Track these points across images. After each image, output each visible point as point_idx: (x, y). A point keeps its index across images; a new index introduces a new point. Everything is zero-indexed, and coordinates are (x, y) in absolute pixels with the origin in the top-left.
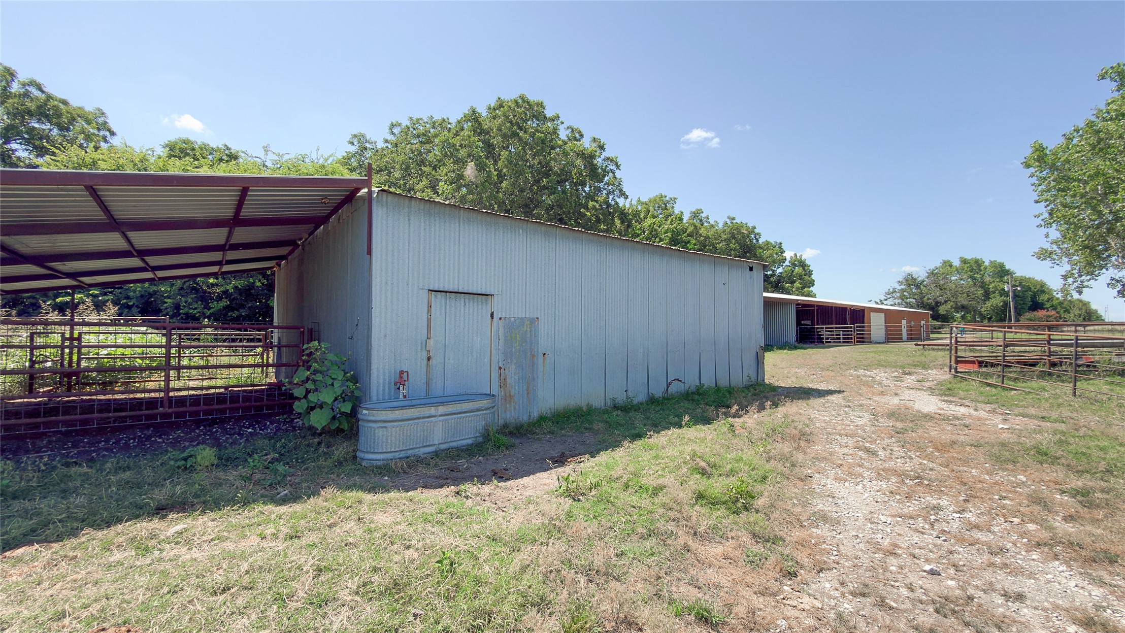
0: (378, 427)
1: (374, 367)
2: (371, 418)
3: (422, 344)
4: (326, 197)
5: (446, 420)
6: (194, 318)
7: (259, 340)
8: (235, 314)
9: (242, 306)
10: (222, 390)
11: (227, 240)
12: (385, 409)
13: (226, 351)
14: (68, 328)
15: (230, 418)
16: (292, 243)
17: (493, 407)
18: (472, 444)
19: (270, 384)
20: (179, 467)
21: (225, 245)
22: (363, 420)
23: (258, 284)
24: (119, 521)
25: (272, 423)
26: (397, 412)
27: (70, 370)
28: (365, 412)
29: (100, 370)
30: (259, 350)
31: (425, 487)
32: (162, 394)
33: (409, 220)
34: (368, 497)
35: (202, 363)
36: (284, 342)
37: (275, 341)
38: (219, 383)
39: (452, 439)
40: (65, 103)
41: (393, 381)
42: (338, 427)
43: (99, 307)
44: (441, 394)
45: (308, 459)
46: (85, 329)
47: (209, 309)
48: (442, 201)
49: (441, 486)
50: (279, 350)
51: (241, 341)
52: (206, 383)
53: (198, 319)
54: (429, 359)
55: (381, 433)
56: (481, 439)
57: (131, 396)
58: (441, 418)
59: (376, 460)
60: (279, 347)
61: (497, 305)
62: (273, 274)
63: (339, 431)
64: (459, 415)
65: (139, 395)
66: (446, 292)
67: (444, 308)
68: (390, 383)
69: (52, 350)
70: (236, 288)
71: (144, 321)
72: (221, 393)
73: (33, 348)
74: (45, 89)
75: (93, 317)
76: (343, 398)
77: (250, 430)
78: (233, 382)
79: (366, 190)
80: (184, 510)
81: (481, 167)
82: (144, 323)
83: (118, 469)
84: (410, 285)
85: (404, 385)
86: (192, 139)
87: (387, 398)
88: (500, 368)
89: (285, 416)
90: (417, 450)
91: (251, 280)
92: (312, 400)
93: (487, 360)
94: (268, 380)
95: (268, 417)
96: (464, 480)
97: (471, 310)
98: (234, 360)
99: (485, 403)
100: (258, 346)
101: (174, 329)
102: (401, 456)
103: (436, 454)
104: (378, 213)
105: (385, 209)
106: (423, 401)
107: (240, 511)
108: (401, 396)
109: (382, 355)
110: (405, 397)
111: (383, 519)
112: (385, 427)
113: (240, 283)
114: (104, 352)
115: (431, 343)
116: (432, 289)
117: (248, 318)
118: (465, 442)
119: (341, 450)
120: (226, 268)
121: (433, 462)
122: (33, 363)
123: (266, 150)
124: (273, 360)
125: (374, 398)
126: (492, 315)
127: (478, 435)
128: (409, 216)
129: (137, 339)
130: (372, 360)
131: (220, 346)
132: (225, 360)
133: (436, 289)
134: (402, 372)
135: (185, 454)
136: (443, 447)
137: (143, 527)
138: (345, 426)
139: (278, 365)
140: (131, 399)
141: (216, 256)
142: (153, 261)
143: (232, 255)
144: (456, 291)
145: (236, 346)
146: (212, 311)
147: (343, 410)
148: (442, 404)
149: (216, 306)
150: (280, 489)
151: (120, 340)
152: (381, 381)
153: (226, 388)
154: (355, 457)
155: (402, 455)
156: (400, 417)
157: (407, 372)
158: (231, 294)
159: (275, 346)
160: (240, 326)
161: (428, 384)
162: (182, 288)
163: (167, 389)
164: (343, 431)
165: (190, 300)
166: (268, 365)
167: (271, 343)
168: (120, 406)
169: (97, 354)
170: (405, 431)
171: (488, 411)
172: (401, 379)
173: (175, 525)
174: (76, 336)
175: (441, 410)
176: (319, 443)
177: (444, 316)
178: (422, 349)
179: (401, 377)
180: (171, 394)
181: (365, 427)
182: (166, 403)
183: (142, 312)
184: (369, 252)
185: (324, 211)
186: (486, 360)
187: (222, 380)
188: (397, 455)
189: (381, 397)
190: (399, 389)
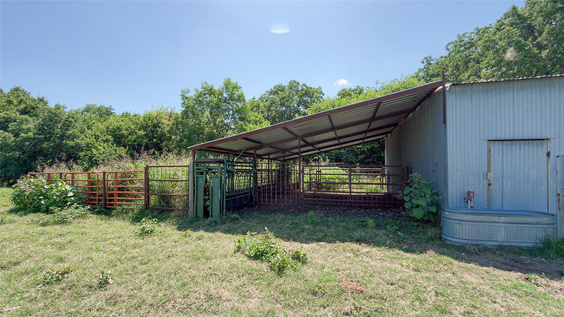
0: (456, 223)
1: (450, 188)
2: (451, 217)
3: (483, 175)
4: (416, 97)
5: (508, 227)
6: (352, 163)
7: (379, 172)
8: (368, 161)
9: (370, 157)
10: (366, 194)
11: (368, 128)
12: (461, 213)
13: (366, 177)
14: (317, 167)
15: (373, 207)
16: (396, 125)
17: (554, 224)
18: (533, 247)
19: (385, 193)
20: (360, 225)
21: (367, 131)
22: (445, 218)
23: (376, 146)
24: (346, 241)
25: (391, 211)
26: (469, 216)
27: (318, 183)
28: (446, 213)
29: (326, 183)
30: (379, 177)
31: (495, 267)
32: (349, 194)
33: (471, 98)
34: (455, 262)
35: (357, 182)
36: (391, 173)
37: (386, 172)
38: (364, 191)
39: (513, 240)
40: (311, 88)
41: (463, 196)
42: (428, 219)
43: (324, 160)
44: (501, 208)
45: (413, 233)
46: (322, 168)
47: (358, 159)
48: (485, 81)
49: (510, 270)
50: (388, 177)
51: (370, 172)
52: (359, 191)
53: (354, 163)
54: (489, 185)
55: (458, 227)
56: (541, 246)
57: (335, 193)
58: (504, 225)
59: (456, 242)
60: (388, 175)
61: (552, 147)
62: (383, 141)
63: (428, 221)
64: (519, 225)
65: (338, 193)
66: (503, 140)
67: (501, 151)
68: (460, 198)
69: (314, 175)
70: (367, 149)
71: (337, 164)
72: (365, 195)
73: (310, 174)
74: (307, 86)
75: (323, 164)
76: (432, 204)
77: (382, 214)
78: (369, 191)
79: (441, 87)
80: (366, 243)
81: (520, 48)
82: (337, 165)
83: (341, 221)
84: (473, 139)
85: (471, 200)
86: (345, 88)
87: (459, 206)
88: (558, 195)
89: (397, 209)
90: (485, 242)
91: (373, 145)
92: (414, 203)
93: (544, 188)
94: (383, 191)
95: (389, 208)
96: (531, 271)
97: (527, 152)
98: (369, 181)
99: (545, 219)
100: (379, 175)
101: (352, 167)
102: (472, 243)
103: (500, 248)
104: (450, 100)
105: (454, 95)
106: (486, 212)
107: (389, 250)
108: (469, 207)
109: (455, 181)
110: (472, 207)
111: (468, 278)
112: (461, 224)
113: (368, 147)
114: (327, 176)
115: (491, 175)
116: (490, 139)
117: (373, 162)
118: (526, 245)
119: (431, 232)
120: (366, 140)
121: (498, 253)
122: (310, 179)
123: (377, 83)
124: (385, 182)
125: (450, 206)
126: (548, 154)
127: (538, 241)
128: (471, 96)
129: (336, 172)
130: (449, 184)
131: (363, 175)
132: (365, 181)
133: (494, 139)
134: (469, 192)
135: (362, 220)
136: (506, 244)
137: (355, 246)
138: (432, 219)
139: (388, 184)
140: (336, 194)
141: (363, 136)
142: (342, 141)
143: (369, 134)
144: (512, 138)
145: (369, 175)
146: (359, 160)
147: (431, 210)
148: (504, 215)
149: (361, 157)
150: (403, 245)
151: (331, 172)
152: (455, 196)
153: (367, 193)
154: (441, 238)
155: (474, 243)
156: (471, 219)
157: (473, 193)
158: (366, 152)
159: (386, 175)
160: (370, 166)
161: (489, 200)
162: (348, 151)
163: (351, 192)
164: (431, 222)
165: (351, 156)
166: (383, 184)
167: (384, 174)
168: (332, 197)
169: (325, 177)
170: (475, 228)
171: (548, 226)
172: (468, 197)
173: (365, 249)
174: (320, 170)
175: (503, 219)
176: (418, 226)
177: (501, 156)
178: (483, 178)
179: (469, 195)
180: (352, 194)
181: (447, 222)
182: (350, 197)
183: (336, 162)
184: (445, 122)
185: (412, 106)
186: (542, 188)
187: (364, 190)
188: (470, 242)
189: (455, 206)
190: (467, 202)
